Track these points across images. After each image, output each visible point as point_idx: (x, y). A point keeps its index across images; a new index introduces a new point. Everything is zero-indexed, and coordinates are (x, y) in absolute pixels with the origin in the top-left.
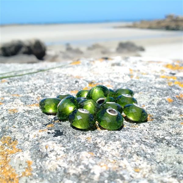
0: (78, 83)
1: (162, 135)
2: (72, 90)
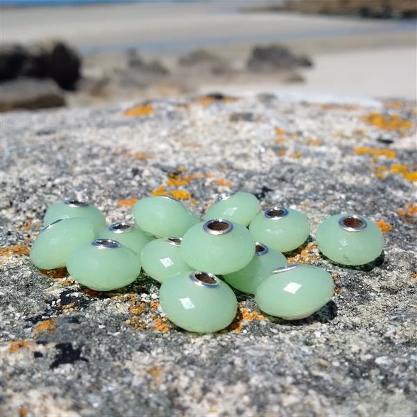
0: (141, 176)
1: (368, 352)
2: (122, 197)
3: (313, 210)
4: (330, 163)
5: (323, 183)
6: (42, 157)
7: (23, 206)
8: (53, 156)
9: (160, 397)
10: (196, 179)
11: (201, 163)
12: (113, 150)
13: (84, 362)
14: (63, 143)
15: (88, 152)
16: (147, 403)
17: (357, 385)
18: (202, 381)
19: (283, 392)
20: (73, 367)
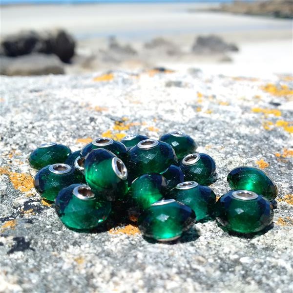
1: (236, 253)
2: (80, 137)
3: (213, 151)
4: (232, 118)
5: (224, 132)
6: (30, 107)
7: (10, 141)
8: (37, 107)
9: (80, 278)
10: (134, 126)
11: (140, 115)
12: (80, 104)
13: (32, 251)
14: (46, 98)
15: (62, 105)
16: (70, 282)
17: (223, 276)
18: (112, 268)
19: (168, 279)
20: (24, 254)
